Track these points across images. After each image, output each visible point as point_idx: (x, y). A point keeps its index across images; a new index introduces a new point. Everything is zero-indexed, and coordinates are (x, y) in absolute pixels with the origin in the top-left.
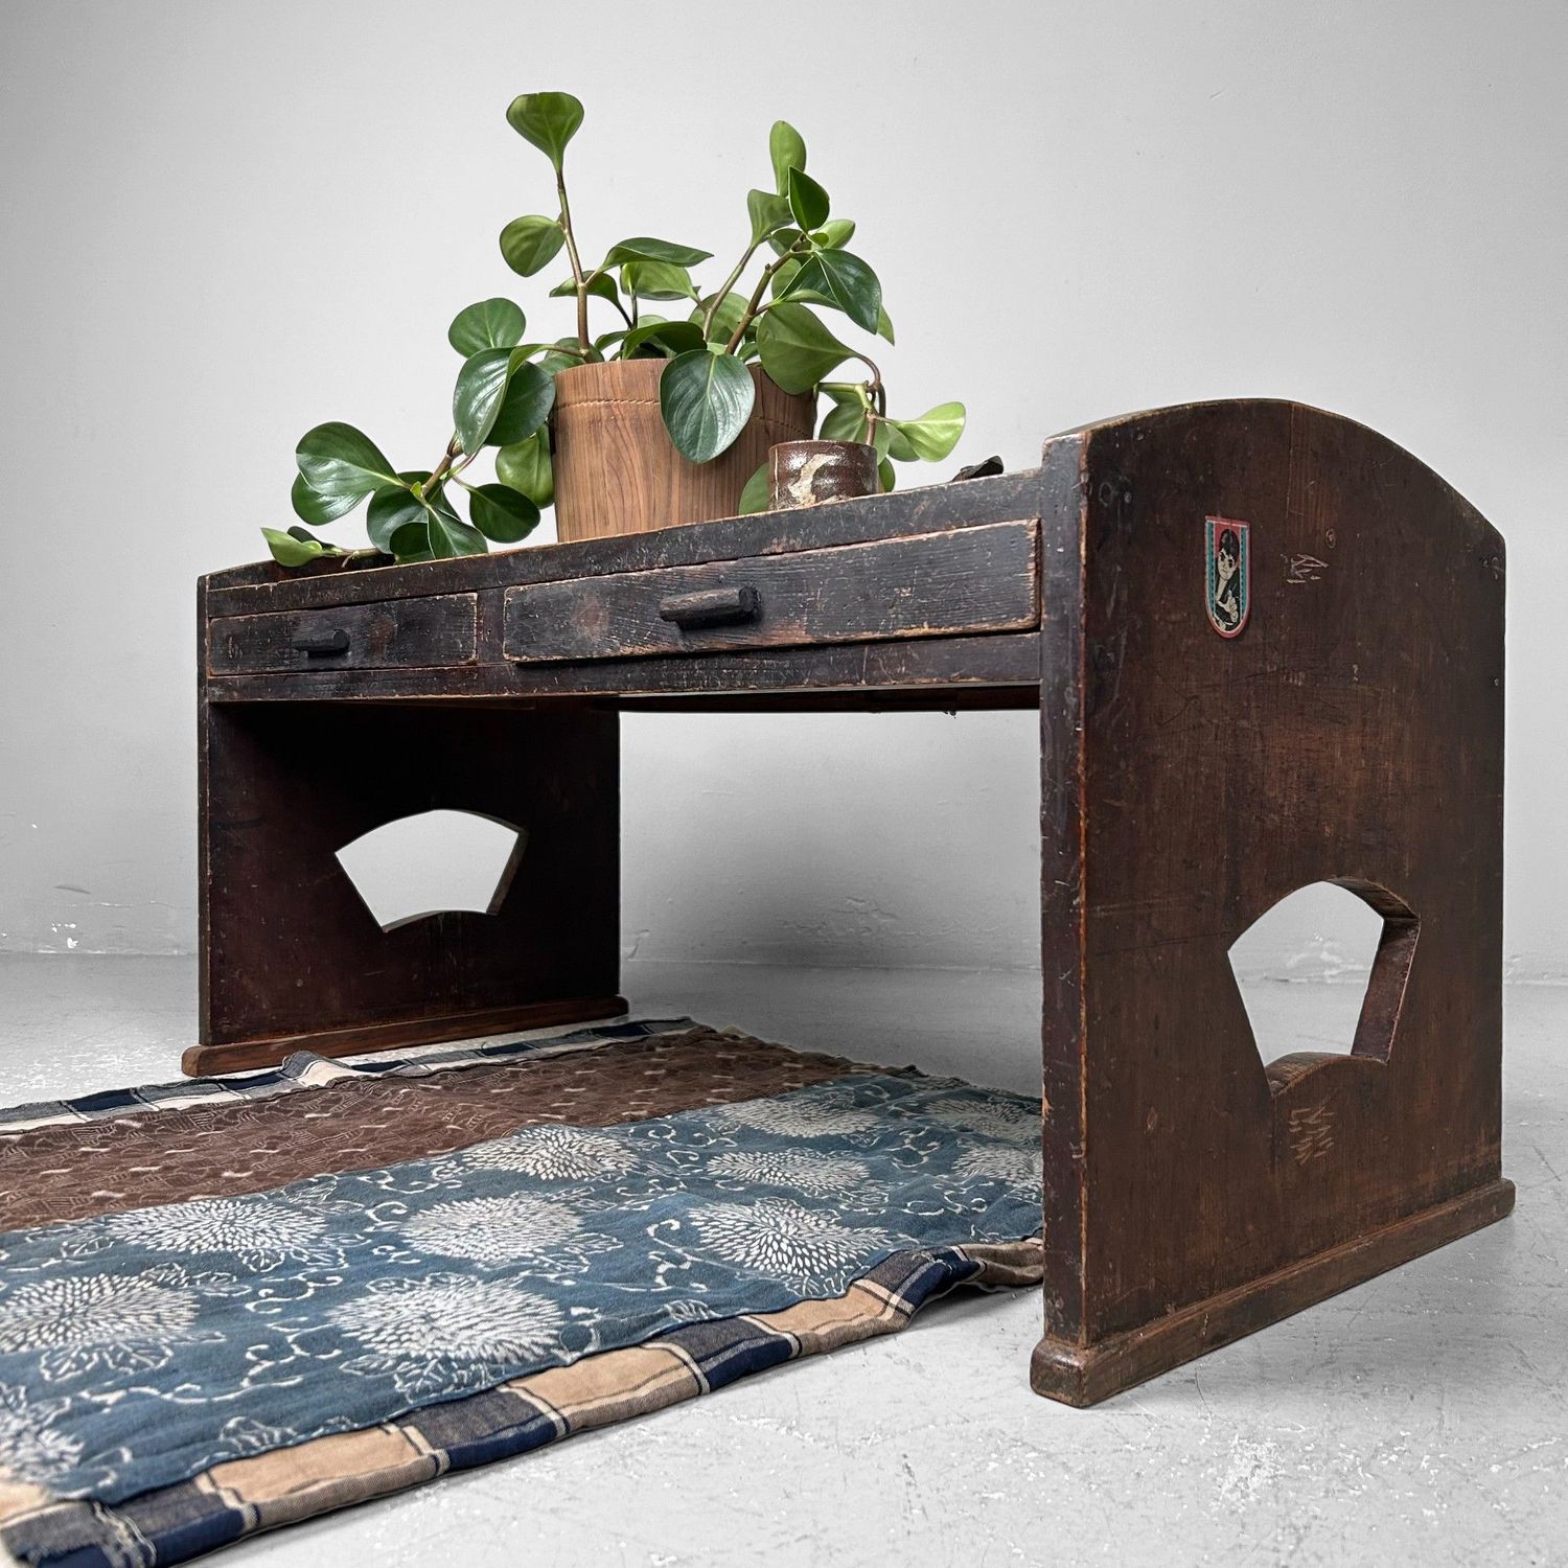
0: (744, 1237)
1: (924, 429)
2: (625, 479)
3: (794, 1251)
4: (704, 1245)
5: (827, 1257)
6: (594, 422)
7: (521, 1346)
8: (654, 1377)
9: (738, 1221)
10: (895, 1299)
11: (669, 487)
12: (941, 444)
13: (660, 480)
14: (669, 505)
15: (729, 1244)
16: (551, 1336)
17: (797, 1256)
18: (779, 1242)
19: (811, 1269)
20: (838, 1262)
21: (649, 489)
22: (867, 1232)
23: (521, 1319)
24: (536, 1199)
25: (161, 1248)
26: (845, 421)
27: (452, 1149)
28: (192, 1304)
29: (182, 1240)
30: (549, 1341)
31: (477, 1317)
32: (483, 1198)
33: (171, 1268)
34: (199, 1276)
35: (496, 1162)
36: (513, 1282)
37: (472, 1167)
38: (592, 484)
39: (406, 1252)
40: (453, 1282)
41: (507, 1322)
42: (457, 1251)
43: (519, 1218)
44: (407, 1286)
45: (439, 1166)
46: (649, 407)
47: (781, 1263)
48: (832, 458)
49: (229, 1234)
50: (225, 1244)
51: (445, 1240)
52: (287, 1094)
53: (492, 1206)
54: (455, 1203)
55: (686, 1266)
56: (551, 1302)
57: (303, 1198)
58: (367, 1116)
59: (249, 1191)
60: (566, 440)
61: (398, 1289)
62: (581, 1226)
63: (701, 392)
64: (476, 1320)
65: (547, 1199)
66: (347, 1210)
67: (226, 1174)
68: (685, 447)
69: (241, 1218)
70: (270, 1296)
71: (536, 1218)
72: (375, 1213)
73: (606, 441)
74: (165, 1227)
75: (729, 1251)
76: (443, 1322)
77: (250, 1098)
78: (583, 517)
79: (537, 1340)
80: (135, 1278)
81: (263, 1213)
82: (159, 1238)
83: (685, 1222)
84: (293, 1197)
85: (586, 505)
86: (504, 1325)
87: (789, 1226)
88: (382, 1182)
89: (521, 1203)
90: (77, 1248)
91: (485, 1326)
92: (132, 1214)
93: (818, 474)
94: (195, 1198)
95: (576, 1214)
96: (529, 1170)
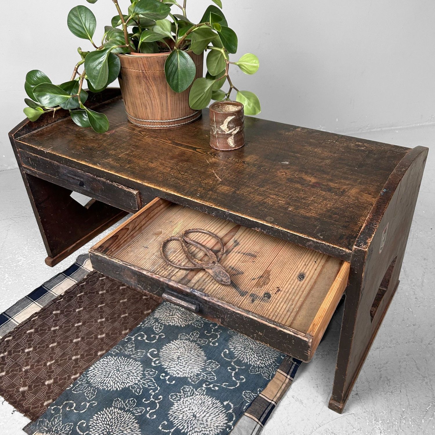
0: (244, 352)
1: (245, 65)
2: (152, 96)
3: (259, 358)
4: (236, 357)
5: (268, 361)
6: (138, 77)
7: (222, 426)
8: (254, 430)
9: (242, 347)
10: (289, 377)
11: (167, 97)
12: (251, 71)
13: (164, 96)
14: (167, 103)
16: (226, 420)
17: (260, 360)
18: (254, 355)
19: (264, 364)
20: (271, 362)
21: (160, 99)
23: (214, 410)
24: (186, 340)
25: (109, 389)
26: (215, 55)
27: (150, 311)
28: (136, 420)
29: (112, 383)
30: (226, 421)
31: (205, 412)
32: (173, 341)
33: (118, 400)
34: (127, 402)
35: (167, 320)
36: (204, 391)
37: (162, 323)
38: (140, 96)
39: (169, 377)
40: (188, 390)
41: (212, 412)
42: (181, 373)
43: (188, 353)
44: (179, 397)
45: (154, 325)
46: (158, 73)
47: (256, 361)
48: (233, 117)
49: (121, 376)
50: (124, 383)
51: (175, 367)
52: (86, 279)
53: (177, 345)
54: (167, 345)
55: (237, 370)
56: (218, 401)
57: (129, 351)
58: (117, 292)
59: (111, 346)
60: (127, 80)
61: (177, 399)
62: (205, 356)
63: (177, 68)
64: (205, 413)
65: (189, 339)
66: (142, 354)
67: (99, 337)
68: (175, 89)
69: (119, 367)
70: (150, 410)
71: (192, 352)
72: (150, 355)
73: (143, 83)
74: (104, 378)
75: (242, 359)
76: (198, 416)
77: (77, 282)
78: (137, 105)
79: (224, 422)
80: (113, 408)
81: (123, 362)
82: (106, 383)
83: (229, 350)
84: (126, 350)
85: (138, 102)
86: (212, 413)
87: (252, 344)
88: (145, 338)
89: (184, 343)
90: (89, 395)
91: (208, 415)
92: (91, 371)
93: (229, 123)
94: (99, 353)
95: (200, 348)
96: (178, 324)
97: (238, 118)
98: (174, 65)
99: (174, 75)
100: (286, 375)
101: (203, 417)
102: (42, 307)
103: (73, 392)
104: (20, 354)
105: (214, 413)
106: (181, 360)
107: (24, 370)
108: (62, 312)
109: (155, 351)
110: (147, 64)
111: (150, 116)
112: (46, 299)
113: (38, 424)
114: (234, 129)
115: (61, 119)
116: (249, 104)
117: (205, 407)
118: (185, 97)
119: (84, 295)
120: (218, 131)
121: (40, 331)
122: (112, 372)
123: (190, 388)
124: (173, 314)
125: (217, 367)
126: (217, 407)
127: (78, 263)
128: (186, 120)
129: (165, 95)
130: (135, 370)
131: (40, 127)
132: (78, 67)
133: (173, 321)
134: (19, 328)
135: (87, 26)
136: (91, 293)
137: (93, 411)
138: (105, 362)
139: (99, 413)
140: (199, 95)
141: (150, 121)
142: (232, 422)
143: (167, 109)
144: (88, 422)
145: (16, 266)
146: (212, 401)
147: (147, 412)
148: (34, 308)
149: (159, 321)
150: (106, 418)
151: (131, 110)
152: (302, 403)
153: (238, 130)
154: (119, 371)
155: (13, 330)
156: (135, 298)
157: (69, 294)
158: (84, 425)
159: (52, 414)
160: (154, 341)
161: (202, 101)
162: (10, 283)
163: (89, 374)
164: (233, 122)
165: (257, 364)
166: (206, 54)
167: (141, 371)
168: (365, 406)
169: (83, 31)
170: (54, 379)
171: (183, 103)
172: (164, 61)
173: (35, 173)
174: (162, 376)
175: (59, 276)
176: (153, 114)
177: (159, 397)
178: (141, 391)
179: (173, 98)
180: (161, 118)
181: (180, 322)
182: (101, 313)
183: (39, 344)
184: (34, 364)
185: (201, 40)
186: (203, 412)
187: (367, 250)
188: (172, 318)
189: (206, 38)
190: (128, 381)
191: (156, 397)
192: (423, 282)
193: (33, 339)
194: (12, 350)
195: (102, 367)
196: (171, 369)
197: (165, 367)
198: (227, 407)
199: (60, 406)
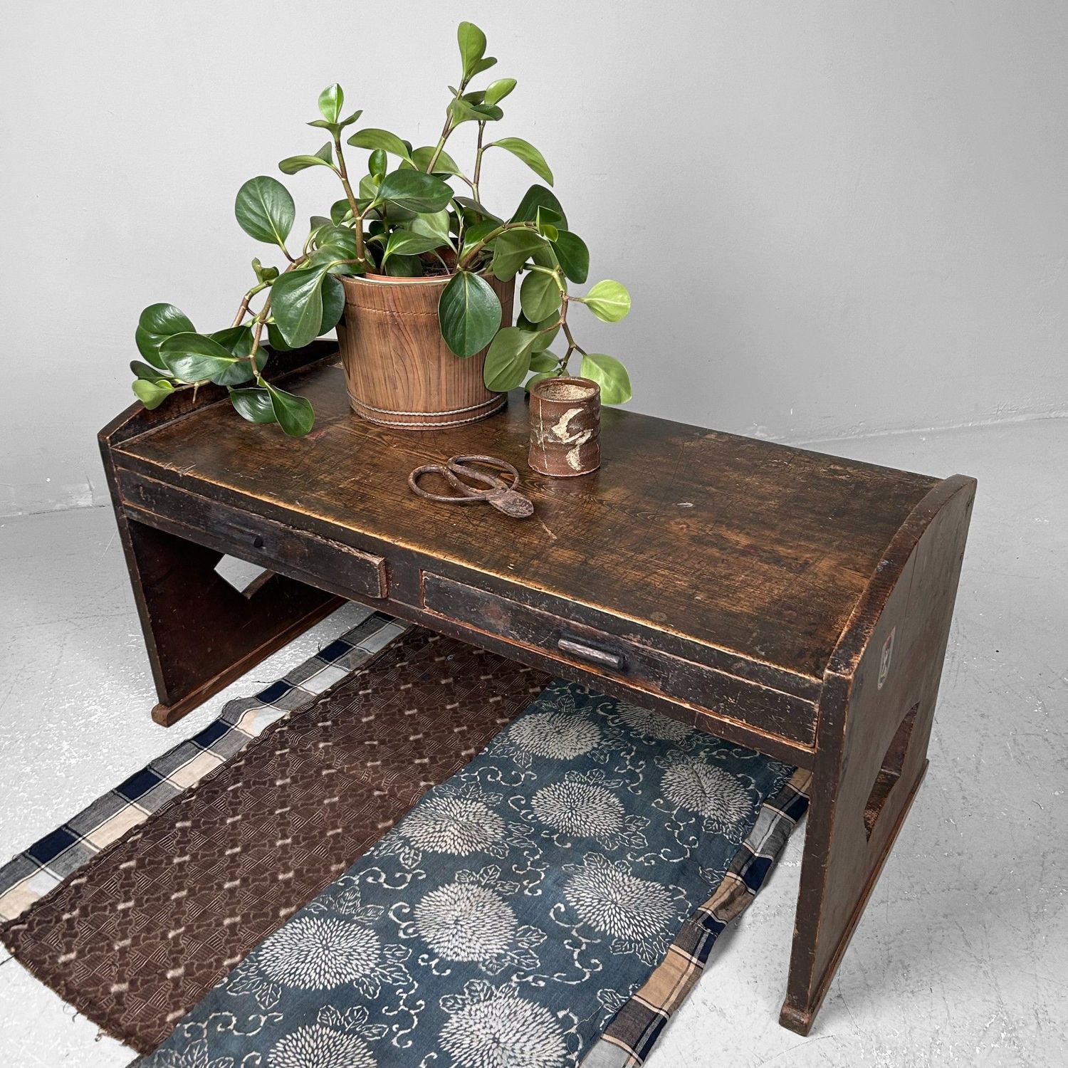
0: (598, 909)
1: (600, 304)
2: (408, 363)
3: (630, 921)
4: (581, 920)
5: (650, 927)
6: (381, 324)
7: (554, 1061)
9: (593, 899)
10: (695, 960)
11: (440, 366)
12: (613, 316)
13: (433, 365)
14: (439, 377)
15: (593, 917)
16: (563, 1048)
17: (633, 925)
18: (620, 914)
19: (643, 934)
20: (656, 930)
21: (425, 369)
22: (653, 886)
23: (538, 1027)
24: (472, 883)
25: (307, 987)
26: (539, 281)
27: (391, 822)
28: (368, 1051)
29: (313, 974)
30: (564, 1052)
31: (517, 1032)
32: (443, 886)
33: (329, 1010)
34: (347, 1014)
35: (429, 842)
36: (514, 989)
37: (418, 848)
38: (382, 362)
39: (437, 960)
40: (479, 989)
41: (532, 1033)
42: (463, 954)
43: (477, 911)
44: (460, 1002)
45: (401, 853)
46: (423, 318)
47: (624, 928)
48: (580, 410)
49: (333, 960)
50: (340, 974)
51: (449, 941)
52: (246, 753)
53: (453, 895)
54: (430, 894)
55: (584, 947)
56: (546, 1010)
57: (348, 907)
58: (316, 782)
59: (307, 897)
60: (357, 328)
61: (457, 1006)
62: (515, 918)
63: (463, 309)
64: (518, 1035)
65: (479, 883)
66: (376, 913)
67: (281, 877)
68: (457, 350)
69: (328, 940)
70: (399, 1029)
71: (485, 910)
72: (394, 915)
73: (392, 337)
74: (296, 963)
75: (595, 923)
76: (502, 1040)
77: (225, 760)
78: (376, 381)
79: (559, 1053)
80: (318, 1026)
81: (337, 930)
82: (300, 975)
83: (566, 904)
84: (341, 905)
85: (378, 374)
86: (532, 1035)
87: (615, 892)
88: (382, 880)
89: (467, 890)
90: (265, 1000)
91: (524, 1038)
92: (267, 948)
93: (571, 421)
94: (283, 913)
95: (504, 900)
96: (454, 850)
97: (589, 411)
98: (458, 303)
99: (457, 323)
100: (688, 956)
101: (514, 1043)
102: (150, 814)
103: (229, 993)
104: (107, 913)
105: (537, 1035)
106: (462, 926)
107: (117, 948)
108: (196, 825)
109: (405, 908)
110: (402, 299)
111: (401, 403)
112: (158, 798)
113: (156, 1060)
114: (580, 434)
115: (206, 405)
116: (607, 383)
117: (518, 1022)
118: (477, 366)
119: (243, 787)
120: (547, 438)
121: (149, 864)
122: (314, 950)
123: (484, 984)
124: (441, 828)
125: (541, 941)
126: (543, 1023)
127: (227, 719)
128: (477, 412)
129: (436, 362)
130: (363, 946)
131: (164, 422)
132: (250, 298)
133: (443, 844)
134: (101, 859)
135: (277, 219)
136: (259, 783)
137: (274, 1033)
138: (297, 931)
139: (288, 1037)
140: (506, 361)
141: (401, 413)
142: (576, 1053)
143: (439, 391)
144: (265, 1054)
145: (86, 725)
146: (533, 1010)
147: (392, 1034)
148: (132, 815)
149: (412, 844)
150: (303, 1047)
151: (361, 389)
152: (724, 1015)
153: (588, 436)
154: (328, 949)
155: (88, 862)
156: (356, 795)
157: (209, 786)
158: (258, 1062)
159: (187, 1039)
160: (403, 887)
161: (510, 374)
162: (73, 761)
163: (263, 955)
164: (579, 420)
165: (626, 934)
166: (520, 279)
167: (376, 949)
168: (855, 1020)
169: (267, 228)
170: (186, 966)
171: (471, 378)
172: (437, 293)
173: (151, 518)
174: (423, 960)
175: (184, 748)
176: (408, 399)
177: (418, 1003)
178: (378, 992)
179: (453, 367)
180: (426, 407)
181: (458, 847)
182: (282, 827)
183: (146, 892)
184: (140, 936)
185: (512, 253)
186: (514, 1032)
187: (850, 677)
188: (440, 837)
189: (521, 248)
190: (349, 971)
191: (411, 1003)
192: (979, 763)
193: (134, 883)
194: (88, 905)
195: (291, 942)
196: (442, 944)
197: (428, 940)
198: (566, 1022)
199: (203, 1023)
